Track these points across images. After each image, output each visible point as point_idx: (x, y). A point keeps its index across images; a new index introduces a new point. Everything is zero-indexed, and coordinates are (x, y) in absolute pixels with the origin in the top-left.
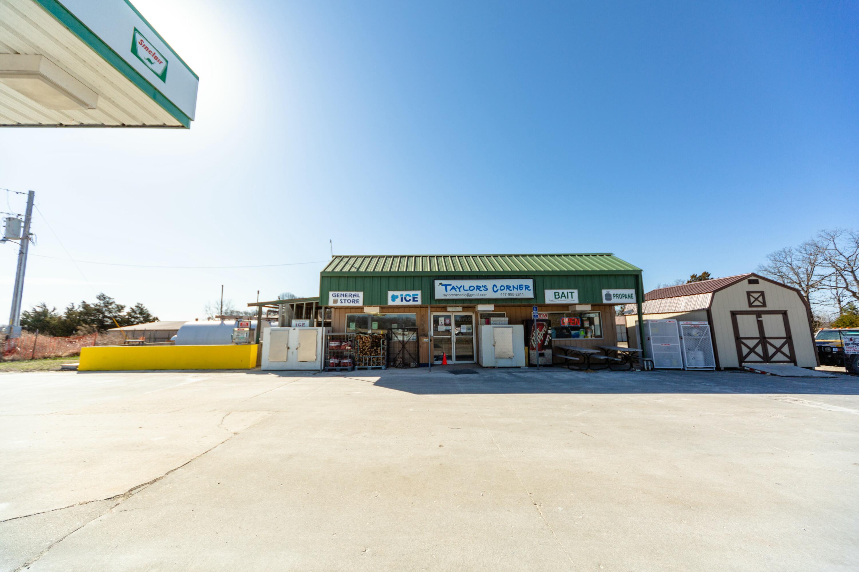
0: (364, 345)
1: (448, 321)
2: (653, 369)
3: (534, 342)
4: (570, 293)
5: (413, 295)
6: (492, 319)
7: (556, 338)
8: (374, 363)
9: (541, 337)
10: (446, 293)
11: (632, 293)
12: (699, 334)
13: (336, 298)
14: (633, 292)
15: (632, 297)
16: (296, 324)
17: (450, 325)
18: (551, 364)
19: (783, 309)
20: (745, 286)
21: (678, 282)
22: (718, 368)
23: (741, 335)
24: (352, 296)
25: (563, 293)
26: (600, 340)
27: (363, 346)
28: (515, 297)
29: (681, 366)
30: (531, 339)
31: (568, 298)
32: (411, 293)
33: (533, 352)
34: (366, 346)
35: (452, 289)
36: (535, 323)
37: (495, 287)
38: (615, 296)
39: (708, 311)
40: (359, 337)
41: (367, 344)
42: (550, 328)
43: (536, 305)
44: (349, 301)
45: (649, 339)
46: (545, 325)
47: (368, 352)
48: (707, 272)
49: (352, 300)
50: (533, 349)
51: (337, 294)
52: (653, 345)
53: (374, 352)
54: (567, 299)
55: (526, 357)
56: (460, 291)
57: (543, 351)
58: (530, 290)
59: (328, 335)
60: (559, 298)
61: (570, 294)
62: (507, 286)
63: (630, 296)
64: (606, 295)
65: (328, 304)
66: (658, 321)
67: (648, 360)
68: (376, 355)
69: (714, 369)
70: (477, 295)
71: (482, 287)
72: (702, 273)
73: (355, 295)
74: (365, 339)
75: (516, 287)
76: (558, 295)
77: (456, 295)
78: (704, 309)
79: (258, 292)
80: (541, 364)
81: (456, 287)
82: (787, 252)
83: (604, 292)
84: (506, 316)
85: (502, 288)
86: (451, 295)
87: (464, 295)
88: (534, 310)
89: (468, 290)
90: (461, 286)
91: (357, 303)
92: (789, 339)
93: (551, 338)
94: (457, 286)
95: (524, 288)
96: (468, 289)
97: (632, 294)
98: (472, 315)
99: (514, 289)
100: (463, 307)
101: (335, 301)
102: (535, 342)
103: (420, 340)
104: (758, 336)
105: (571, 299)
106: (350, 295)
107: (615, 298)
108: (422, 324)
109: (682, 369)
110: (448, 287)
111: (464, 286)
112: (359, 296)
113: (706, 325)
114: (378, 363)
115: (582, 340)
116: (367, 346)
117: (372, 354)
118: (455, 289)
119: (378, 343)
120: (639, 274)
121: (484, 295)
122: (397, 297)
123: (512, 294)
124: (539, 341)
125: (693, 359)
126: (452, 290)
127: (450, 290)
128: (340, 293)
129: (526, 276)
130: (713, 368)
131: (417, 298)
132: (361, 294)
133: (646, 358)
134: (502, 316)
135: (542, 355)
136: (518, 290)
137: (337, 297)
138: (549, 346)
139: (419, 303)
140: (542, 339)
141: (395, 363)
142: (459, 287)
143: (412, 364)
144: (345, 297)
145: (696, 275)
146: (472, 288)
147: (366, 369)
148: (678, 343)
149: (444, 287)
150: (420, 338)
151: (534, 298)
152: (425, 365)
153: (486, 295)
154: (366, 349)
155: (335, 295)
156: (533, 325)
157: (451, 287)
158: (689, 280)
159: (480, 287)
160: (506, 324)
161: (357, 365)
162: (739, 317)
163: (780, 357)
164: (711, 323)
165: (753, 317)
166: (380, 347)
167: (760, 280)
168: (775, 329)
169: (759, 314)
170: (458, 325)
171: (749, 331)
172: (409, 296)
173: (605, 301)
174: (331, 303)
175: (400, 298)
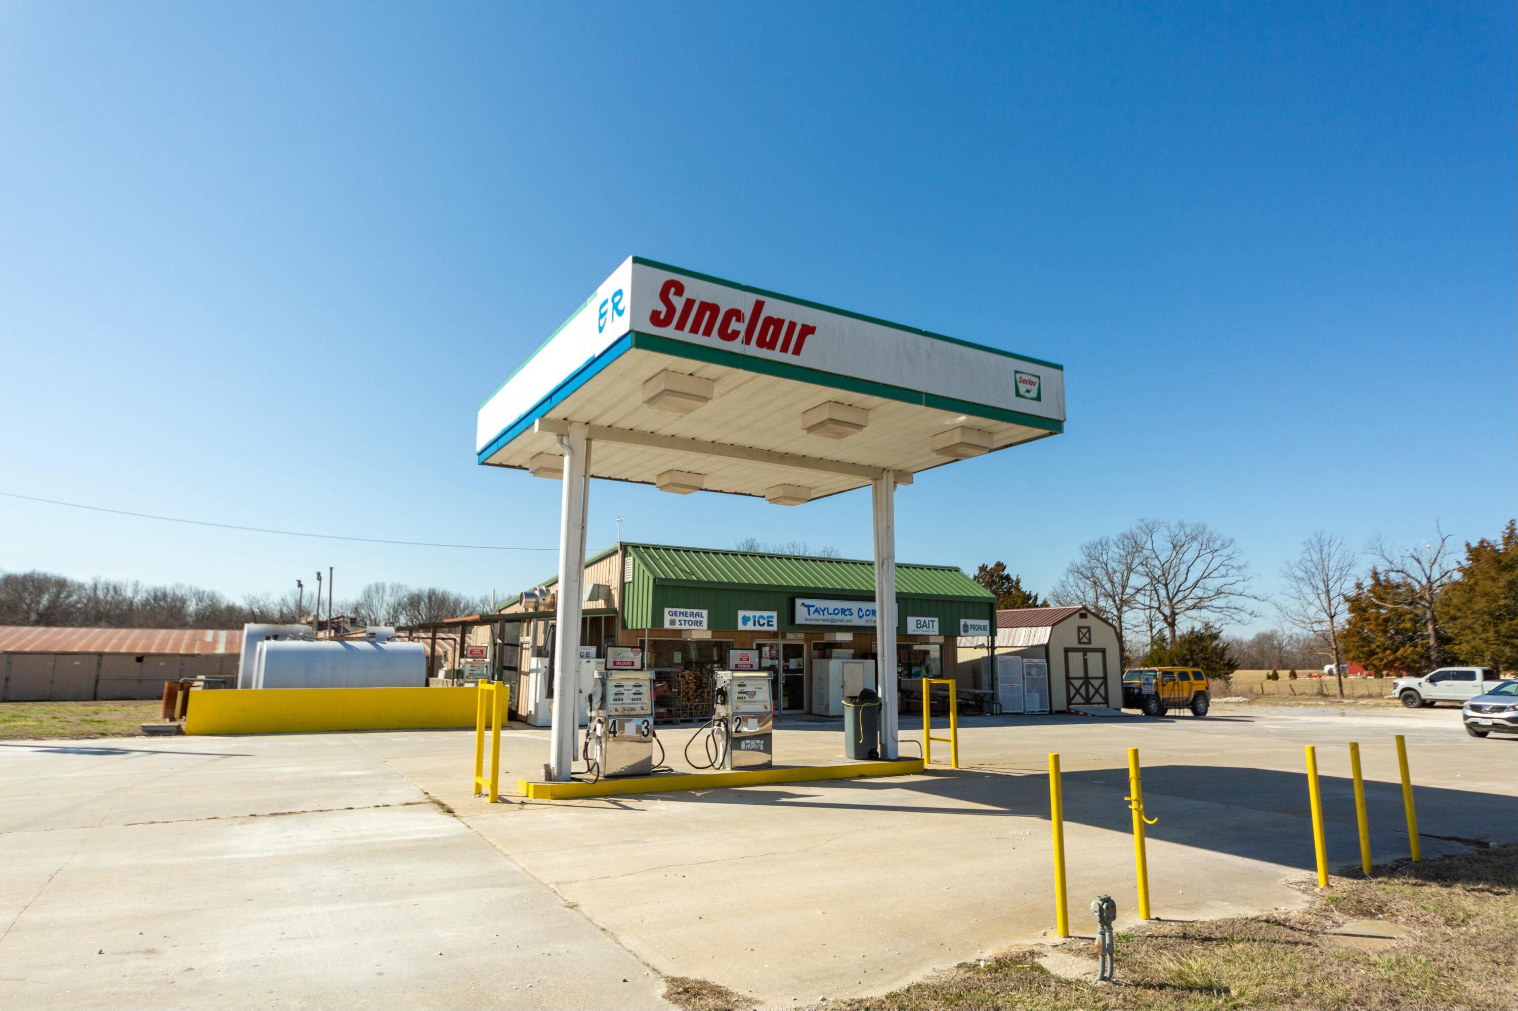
0: (688, 686)
1: (774, 652)
2: (1001, 713)
5: (769, 617)
8: (700, 712)
10: (809, 617)
12: (1037, 673)
13: (674, 617)
14: (986, 623)
15: (987, 629)
17: (777, 657)
19: (1103, 647)
20: (1076, 621)
22: (1051, 712)
23: (1071, 675)
24: (694, 615)
25: (925, 621)
27: (686, 688)
29: (1022, 710)
31: (929, 627)
32: (766, 614)
35: (815, 611)
37: (860, 611)
39: (1046, 647)
40: (680, 675)
41: (691, 685)
42: (900, 665)
44: (690, 623)
45: (997, 679)
47: (691, 697)
49: (693, 621)
51: (675, 611)
52: (1001, 685)
53: (699, 697)
54: (928, 629)
56: (824, 615)
60: (920, 627)
61: (931, 623)
63: (984, 628)
64: (964, 626)
65: (664, 626)
67: (997, 703)
68: (702, 702)
70: (842, 621)
71: (847, 610)
73: (697, 615)
74: (688, 678)
76: (920, 623)
77: (820, 620)
78: (1042, 645)
82: (1103, 545)
83: (962, 622)
85: (868, 613)
86: (814, 620)
87: (828, 620)
89: (832, 614)
90: (825, 608)
91: (700, 625)
92: (1105, 678)
93: (900, 678)
94: (820, 608)
97: (986, 626)
100: (805, 634)
101: (673, 622)
104: (1082, 675)
105: (932, 629)
106: (692, 614)
107: (972, 629)
109: (1022, 713)
110: (810, 608)
111: (828, 608)
112: (702, 616)
113: (1044, 662)
114: (705, 712)
116: (691, 688)
117: (696, 700)
118: (819, 612)
121: (849, 621)
122: (749, 619)
125: (1031, 702)
126: (815, 613)
127: (813, 613)
128: (679, 609)
130: (1047, 712)
131: (772, 621)
132: (705, 613)
133: (995, 700)
137: (675, 615)
139: (775, 628)
142: (823, 609)
144: (685, 616)
146: (836, 612)
147: (692, 721)
148: (1021, 684)
153: (851, 621)
154: (690, 693)
155: (673, 613)
157: (814, 609)
158: (977, 575)
159: (845, 611)
160: (852, 659)
161: (679, 716)
162: (1070, 654)
163: (1097, 699)
164: (1048, 661)
165: (1080, 655)
166: (706, 690)
167: (1089, 615)
168: (1095, 669)
169: (1085, 652)
170: (786, 659)
171: (1076, 670)
172: (764, 618)
173: (962, 633)
174: (667, 625)
175: (752, 620)
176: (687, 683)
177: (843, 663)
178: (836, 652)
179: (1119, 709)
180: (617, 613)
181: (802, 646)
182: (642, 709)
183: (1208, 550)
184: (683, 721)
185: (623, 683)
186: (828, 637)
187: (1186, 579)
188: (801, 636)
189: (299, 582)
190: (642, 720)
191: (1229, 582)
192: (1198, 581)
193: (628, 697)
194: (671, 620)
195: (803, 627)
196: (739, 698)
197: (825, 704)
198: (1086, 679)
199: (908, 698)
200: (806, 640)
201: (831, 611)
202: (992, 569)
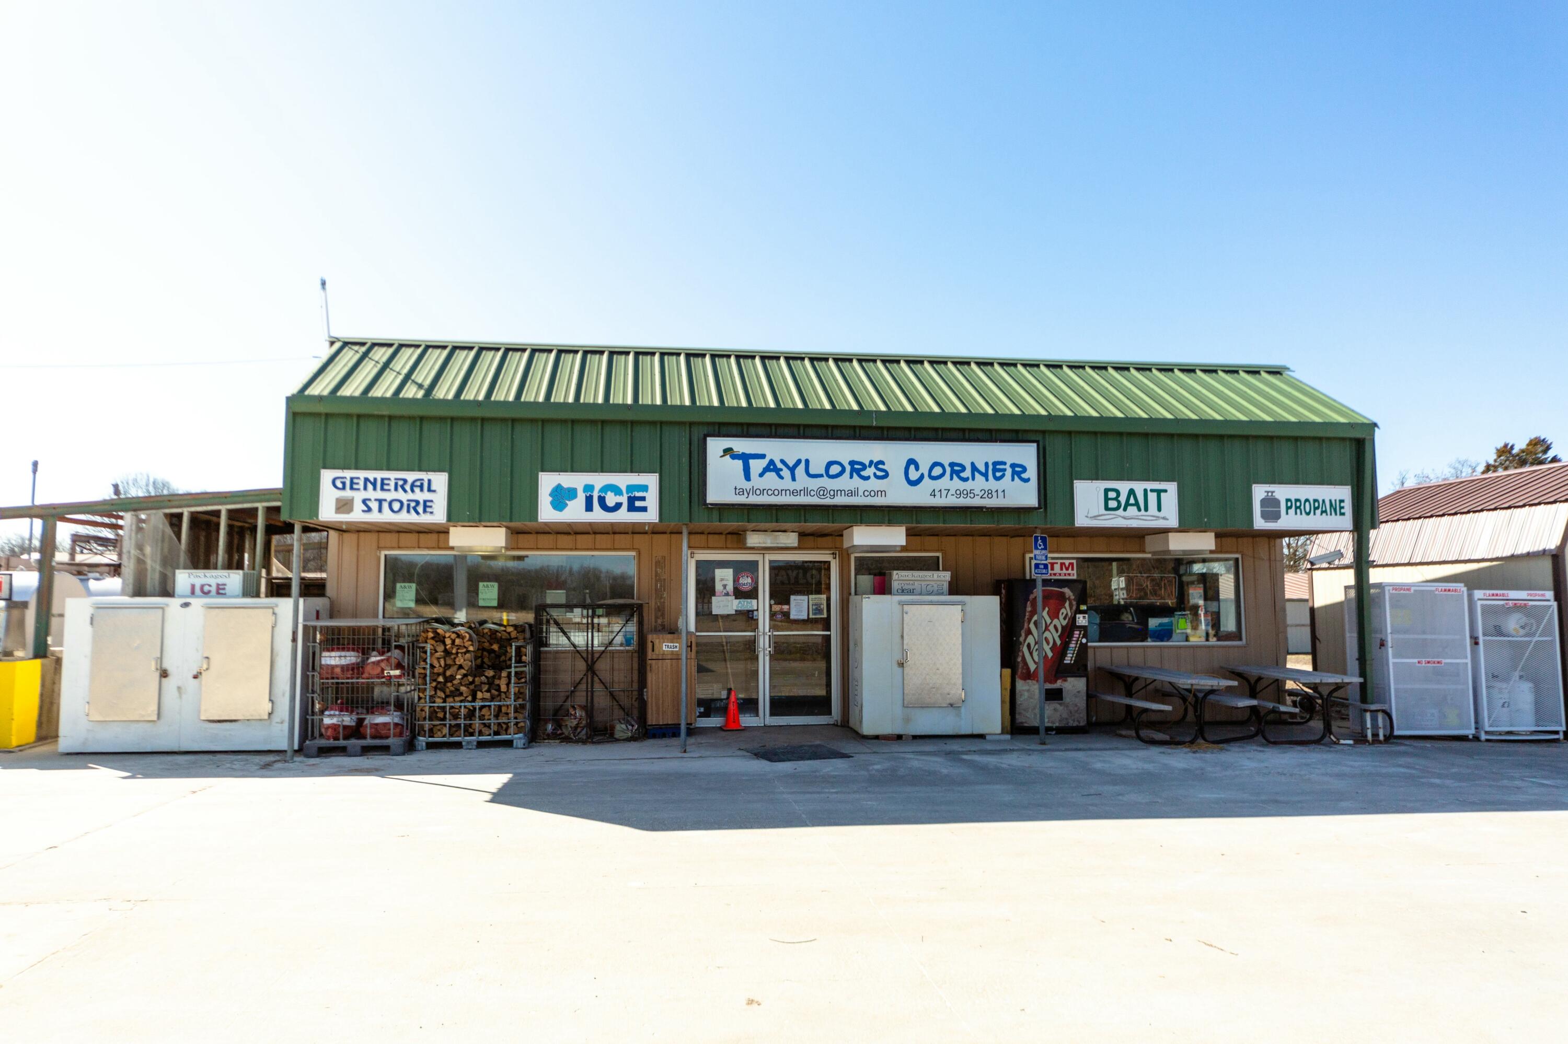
0: (449, 662)
1: (746, 581)
2: (1390, 738)
3: (1031, 654)
4: (1155, 494)
5: (630, 488)
6: (899, 577)
7: (1100, 641)
8: (485, 725)
9: (1053, 636)
10: (747, 485)
11: (1342, 498)
12: (1527, 629)
13: (348, 493)
14: (1344, 493)
15: (1343, 511)
16: (193, 587)
17: (752, 594)
18: (1083, 723)
21: (1460, 467)
24: (408, 487)
25: (1132, 492)
26: (1234, 647)
27: (447, 667)
28: (977, 502)
29: (1471, 729)
30: (1020, 643)
31: (1146, 509)
32: (623, 480)
33: (1026, 688)
34: (455, 668)
35: (766, 470)
36: (1038, 592)
37: (912, 467)
38: (1291, 507)
39: (1557, 559)
40: (431, 635)
41: (460, 660)
42: (1084, 607)
43: (1044, 531)
44: (396, 506)
45: (1382, 644)
46: (1069, 598)
47: (463, 689)
48: (1542, 438)
49: (405, 503)
50: (1029, 676)
51: (352, 479)
52: (1394, 663)
53: (486, 687)
54: (1143, 512)
55: (1003, 702)
56: (794, 479)
57: (1059, 684)
58: (1027, 480)
59: (315, 628)
60: (1118, 508)
61: (1152, 497)
62: (952, 465)
63: (1336, 508)
64: (1264, 502)
65: (317, 516)
66: (1413, 589)
67: (1377, 711)
68: (492, 699)
69: (1561, 736)
70: (851, 493)
71: (870, 466)
72: (1527, 442)
73: (417, 485)
74: (453, 642)
75: (983, 470)
76: (1116, 499)
77: (780, 492)
78: (1544, 553)
79: (35, 464)
80: (1050, 725)
81: (780, 465)
83: (1259, 492)
84: (941, 568)
85: (937, 471)
86: (762, 492)
87: (807, 492)
88: (1036, 548)
89: (821, 476)
90: (799, 462)
91: (425, 511)
93: (1084, 641)
94: (782, 461)
95: (1009, 472)
96: (823, 472)
97: (1342, 501)
98: (828, 563)
99: (977, 474)
100: (802, 535)
101: (344, 506)
102: (1035, 654)
103: (650, 645)
105: (1157, 514)
106: (401, 485)
107: (1292, 511)
108: (656, 590)
109: (1471, 737)
110: (752, 462)
111: (807, 461)
112: (433, 488)
113: (1548, 600)
114: (499, 724)
115: (1180, 647)
116: (461, 667)
117: (479, 695)
118: (778, 471)
119: (498, 657)
120: (1368, 437)
121: (876, 493)
122: (571, 493)
123: (970, 493)
124: (1047, 648)
125: (1503, 706)
126: (768, 474)
127: (761, 475)
128: (362, 474)
129: (1017, 431)
130: (1557, 733)
131: (643, 499)
132: (440, 481)
133: (1372, 703)
134: (932, 565)
135: (1054, 695)
136: (987, 480)
137: (352, 488)
138: (1079, 668)
139: (652, 516)
140: (1058, 642)
141: (558, 725)
142: (791, 464)
143: (621, 729)
144: (382, 489)
145: (1512, 447)
146: (835, 469)
147: (458, 745)
148: (1466, 658)
149: (739, 463)
150: (650, 637)
151: (1039, 508)
152: (668, 732)
153: (883, 492)
154: (459, 677)
155: (344, 484)
156: (1032, 597)
157: (763, 463)
158: (1491, 462)
159: (864, 467)
160: (942, 594)
164: (1560, 597)
166: (508, 670)
170: (780, 594)
172: (617, 492)
173: (1260, 523)
174: (329, 513)
175: (581, 497)
176: (447, 653)
177: (902, 604)
181: (825, 564)
194: (338, 500)
197: (859, 704)
201: (818, 468)
202: (1523, 451)
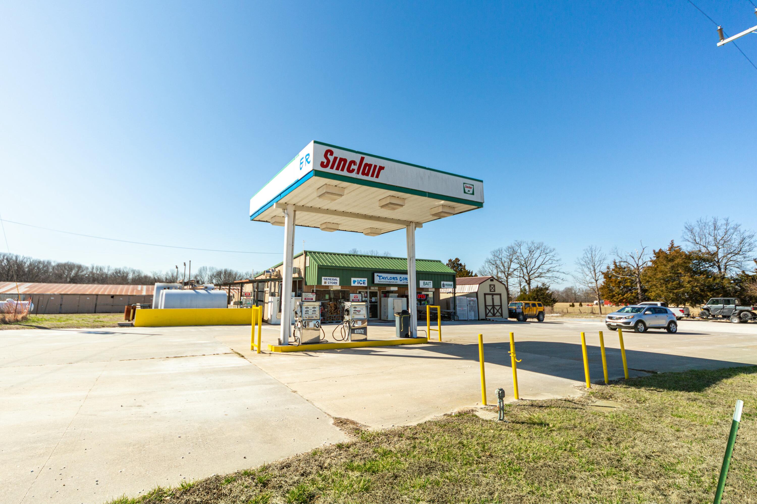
1: (366, 295)
2: (458, 320)
5: (364, 281)
8: (336, 319)
10: (380, 281)
12: (473, 303)
13: (326, 281)
14: (452, 283)
17: (367, 297)
19: (500, 293)
20: (489, 282)
22: (479, 320)
23: (487, 304)
25: (427, 283)
29: (467, 319)
32: (363, 279)
34: (332, 309)
35: (382, 278)
37: (401, 278)
38: (446, 285)
39: (477, 293)
40: (328, 304)
44: (332, 283)
45: (456, 305)
47: (333, 313)
49: (334, 282)
52: (458, 309)
54: (428, 285)
56: (386, 280)
60: (425, 285)
61: (429, 283)
62: (406, 278)
63: (451, 285)
65: (321, 284)
66: (460, 297)
67: (456, 315)
68: (337, 315)
70: (393, 282)
73: (335, 280)
74: (331, 305)
76: (425, 283)
77: (384, 282)
78: (475, 292)
81: (384, 278)
83: (442, 283)
84: (397, 293)
85: (404, 279)
86: (382, 282)
87: (387, 282)
90: (386, 277)
91: (336, 284)
92: (501, 306)
101: (325, 283)
104: (491, 304)
105: (430, 286)
106: (333, 279)
114: (338, 319)
117: (335, 314)
125: (470, 315)
128: (328, 278)
130: (477, 319)
132: (338, 279)
134: (395, 293)
139: (366, 285)
144: (330, 280)
146: (391, 278)
147: (333, 322)
148: (466, 308)
153: (397, 282)
154: (332, 311)
155: (325, 279)
159: (395, 278)
161: (328, 320)
162: (487, 296)
163: (498, 314)
164: (477, 299)
165: (491, 296)
166: (339, 310)
167: (494, 280)
168: (497, 302)
169: (493, 295)
170: (371, 298)
171: (489, 302)
172: (362, 281)
173: (442, 287)
174: (323, 284)
175: (357, 282)
176: (331, 307)
177: (394, 299)
178: (391, 295)
179: (507, 319)
180: (303, 279)
181: (377, 292)
182: (316, 317)
183: (544, 253)
184: (329, 322)
185: (309, 307)
186: (388, 289)
187: (535, 265)
188: (377, 288)
189: (177, 266)
190: (316, 321)
191: (553, 266)
192: (540, 266)
193: (310, 312)
195: (378, 285)
196: (354, 313)
197: (387, 316)
198: (493, 306)
199: (420, 313)
200: (379, 290)
201: (389, 278)
